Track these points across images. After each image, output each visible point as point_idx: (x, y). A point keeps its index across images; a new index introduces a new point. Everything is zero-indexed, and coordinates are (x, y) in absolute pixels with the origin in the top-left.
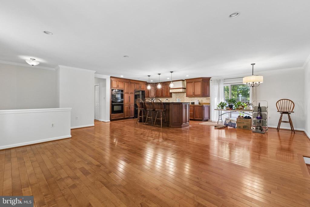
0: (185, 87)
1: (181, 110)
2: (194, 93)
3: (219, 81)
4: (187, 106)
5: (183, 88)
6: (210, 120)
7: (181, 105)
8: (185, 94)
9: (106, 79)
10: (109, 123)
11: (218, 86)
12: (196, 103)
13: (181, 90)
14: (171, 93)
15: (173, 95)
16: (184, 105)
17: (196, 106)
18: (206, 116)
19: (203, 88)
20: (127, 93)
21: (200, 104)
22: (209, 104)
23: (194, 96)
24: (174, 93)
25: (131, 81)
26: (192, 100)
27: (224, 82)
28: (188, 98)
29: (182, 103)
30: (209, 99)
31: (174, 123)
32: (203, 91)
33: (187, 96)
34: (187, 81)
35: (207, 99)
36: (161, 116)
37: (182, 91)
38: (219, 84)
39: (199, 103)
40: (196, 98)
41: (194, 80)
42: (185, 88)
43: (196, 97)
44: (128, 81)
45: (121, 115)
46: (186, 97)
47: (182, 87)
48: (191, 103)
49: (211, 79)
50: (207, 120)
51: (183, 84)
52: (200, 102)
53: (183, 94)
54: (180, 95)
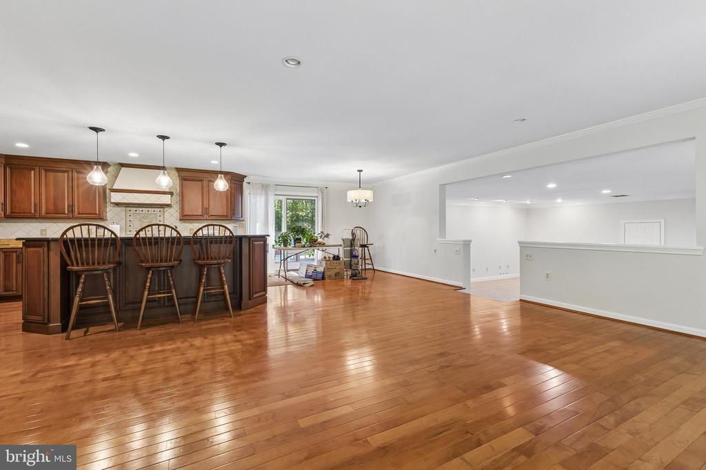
3: (265, 187)
5: (171, 194)
8: (168, 210)
19: (233, 199)
23: (209, 217)
27: (276, 190)
30: (243, 227)
33: (185, 216)
34: (184, 174)
37: (169, 202)
38: (267, 195)
46: (181, 219)
53: (159, 210)
54: (143, 212)
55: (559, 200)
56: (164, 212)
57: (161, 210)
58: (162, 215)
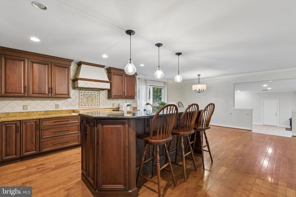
2: (125, 93)
8: (102, 93)
30: (136, 102)
33: (114, 96)
34: (114, 71)
35: (133, 102)
53: (97, 92)
54: (89, 93)
55: (238, 91)
56: (100, 94)
57: (98, 92)
58: (98, 95)
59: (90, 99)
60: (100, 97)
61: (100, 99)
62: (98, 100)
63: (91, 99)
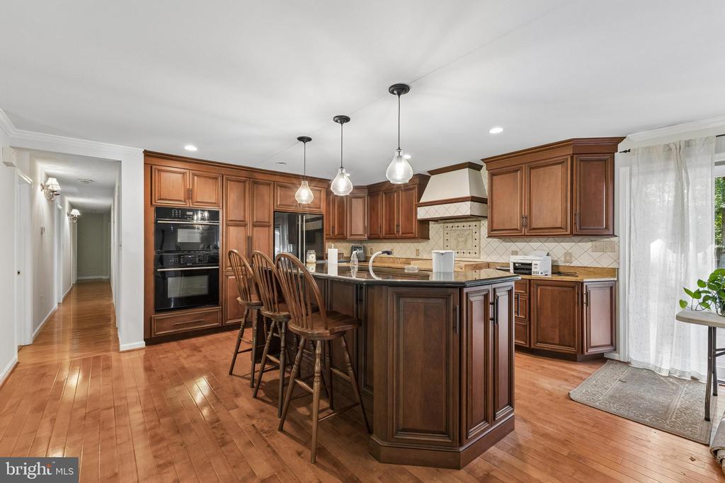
0: (486, 194)
1: (454, 338)
2: (527, 219)
4: (495, 304)
5: (473, 199)
6: (616, 356)
7: (454, 300)
8: (485, 224)
9: (120, 162)
10: (143, 353)
11: (671, 176)
12: (541, 269)
13: (465, 209)
14: (425, 223)
15: (433, 228)
16: (477, 301)
17: (542, 283)
18: (597, 335)
19: (577, 195)
20: (241, 224)
21: (559, 273)
22: (614, 272)
23: (529, 231)
24: (436, 220)
25: (259, 177)
26: (515, 253)
27: (720, 150)
28: (495, 242)
29: (460, 287)
30: (614, 249)
31: (404, 430)
32: (577, 209)
33: (494, 232)
34: (494, 165)
35: (595, 250)
36: (317, 368)
37: (468, 213)
39: (556, 269)
40: (535, 244)
41: (528, 158)
42: (482, 201)
43: (535, 239)
44: (244, 173)
45: (210, 314)
46: (489, 237)
47: (467, 194)
48: (515, 268)
49: (621, 147)
50: (600, 359)
51: (476, 182)
52: (561, 264)
53: (474, 223)
54: (459, 228)
56: (480, 227)
57: (477, 223)
58: (478, 231)
59: (460, 239)
60: (480, 234)
61: (480, 239)
62: (477, 241)
63: (463, 239)
